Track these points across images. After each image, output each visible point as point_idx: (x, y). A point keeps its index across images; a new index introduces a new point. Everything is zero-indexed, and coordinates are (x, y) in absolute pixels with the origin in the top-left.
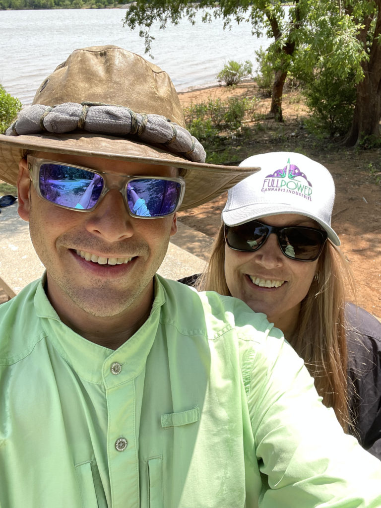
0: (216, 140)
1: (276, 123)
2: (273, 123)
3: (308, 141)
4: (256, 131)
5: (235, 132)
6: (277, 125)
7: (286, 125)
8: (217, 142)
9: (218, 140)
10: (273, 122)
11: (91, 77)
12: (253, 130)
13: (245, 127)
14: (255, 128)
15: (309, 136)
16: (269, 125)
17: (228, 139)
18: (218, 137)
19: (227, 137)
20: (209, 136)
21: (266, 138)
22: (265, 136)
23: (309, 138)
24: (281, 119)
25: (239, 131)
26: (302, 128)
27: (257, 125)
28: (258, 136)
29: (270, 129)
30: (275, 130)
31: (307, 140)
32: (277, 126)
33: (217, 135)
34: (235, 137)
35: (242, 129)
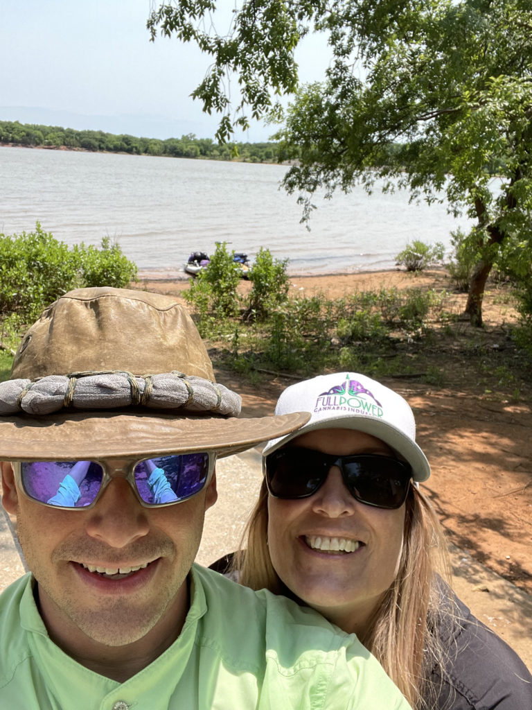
0: (385, 342)
1: (473, 328)
2: (466, 327)
3: (517, 358)
4: (442, 335)
5: (414, 334)
6: (473, 330)
7: (486, 332)
8: (386, 344)
9: (387, 342)
10: (468, 326)
11: (80, 337)
12: (438, 333)
13: (427, 329)
14: (442, 331)
15: (519, 352)
16: (462, 330)
17: (403, 342)
18: (388, 338)
19: (402, 340)
20: (375, 335)
21: (456, 348)
22: (455, 343)
23: (519, 355)
24: (479, 323)
25: (418, 333)
26: (509, 339)
27: (445, 328)
28: (445, 342)
29: (464, 335)
30: (471, 337)
31: (517, 356)
32: (473, 333)
33: (386, 335)
34: (412, 340)
35: (422, 331)
